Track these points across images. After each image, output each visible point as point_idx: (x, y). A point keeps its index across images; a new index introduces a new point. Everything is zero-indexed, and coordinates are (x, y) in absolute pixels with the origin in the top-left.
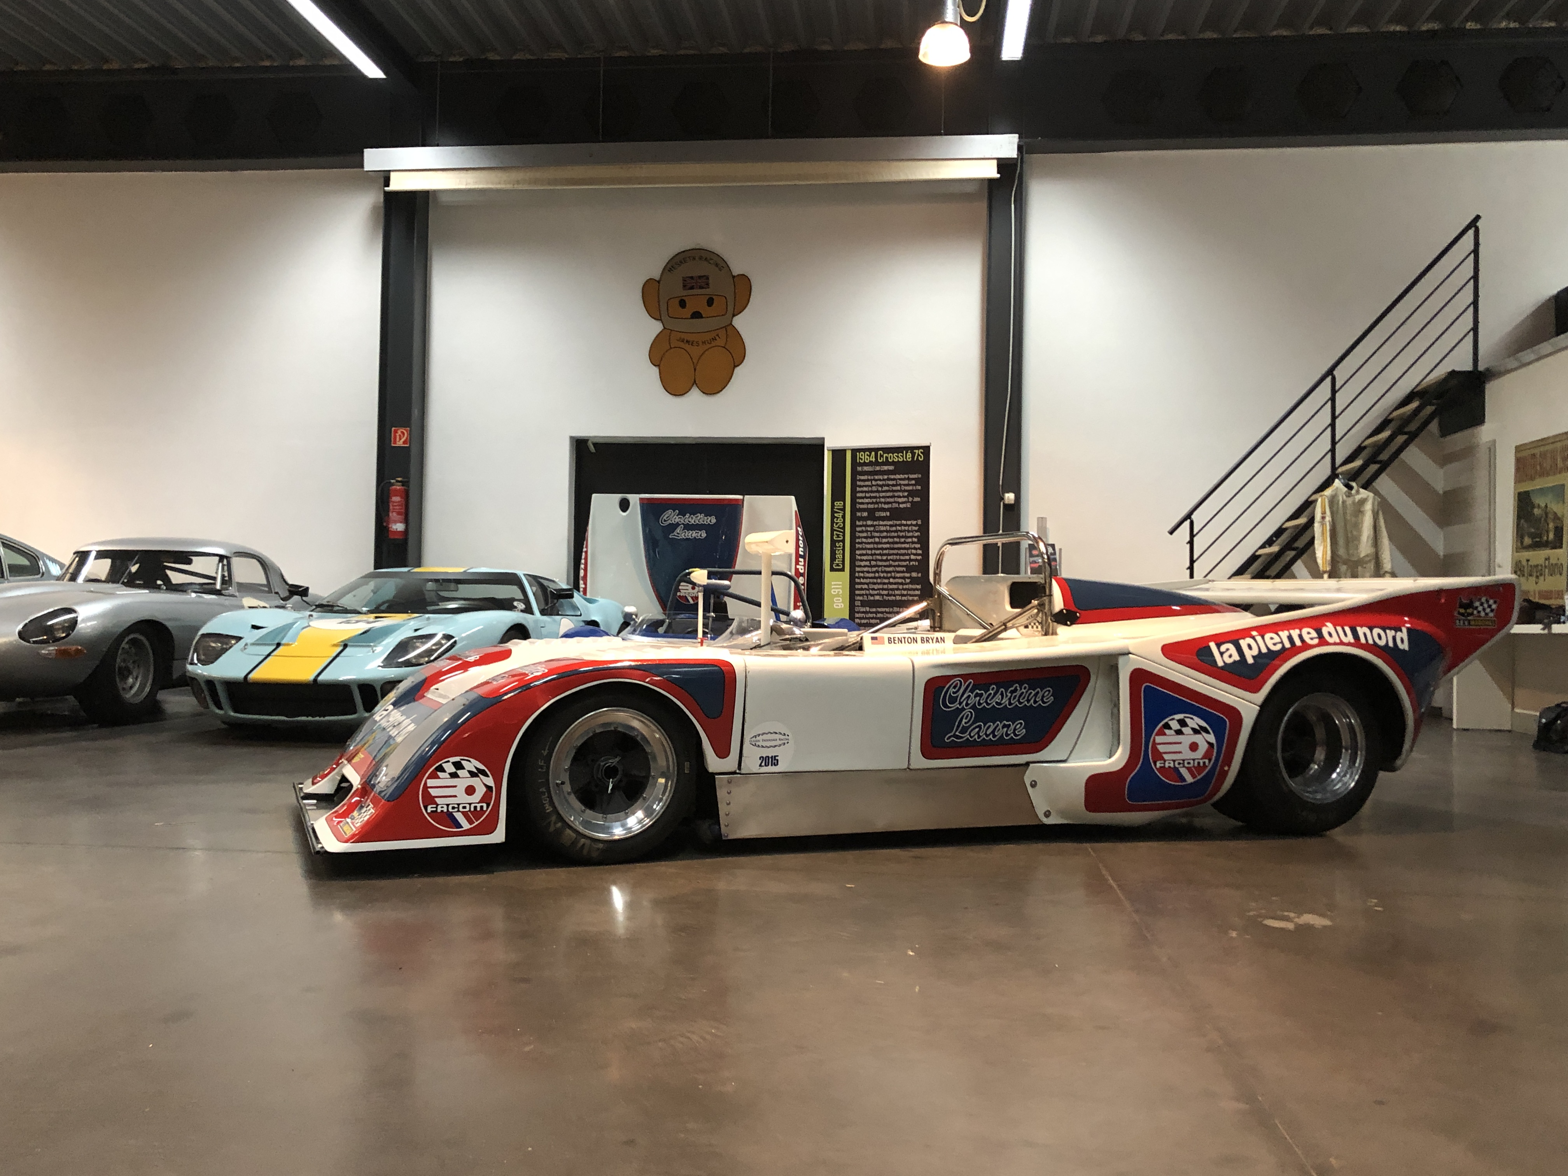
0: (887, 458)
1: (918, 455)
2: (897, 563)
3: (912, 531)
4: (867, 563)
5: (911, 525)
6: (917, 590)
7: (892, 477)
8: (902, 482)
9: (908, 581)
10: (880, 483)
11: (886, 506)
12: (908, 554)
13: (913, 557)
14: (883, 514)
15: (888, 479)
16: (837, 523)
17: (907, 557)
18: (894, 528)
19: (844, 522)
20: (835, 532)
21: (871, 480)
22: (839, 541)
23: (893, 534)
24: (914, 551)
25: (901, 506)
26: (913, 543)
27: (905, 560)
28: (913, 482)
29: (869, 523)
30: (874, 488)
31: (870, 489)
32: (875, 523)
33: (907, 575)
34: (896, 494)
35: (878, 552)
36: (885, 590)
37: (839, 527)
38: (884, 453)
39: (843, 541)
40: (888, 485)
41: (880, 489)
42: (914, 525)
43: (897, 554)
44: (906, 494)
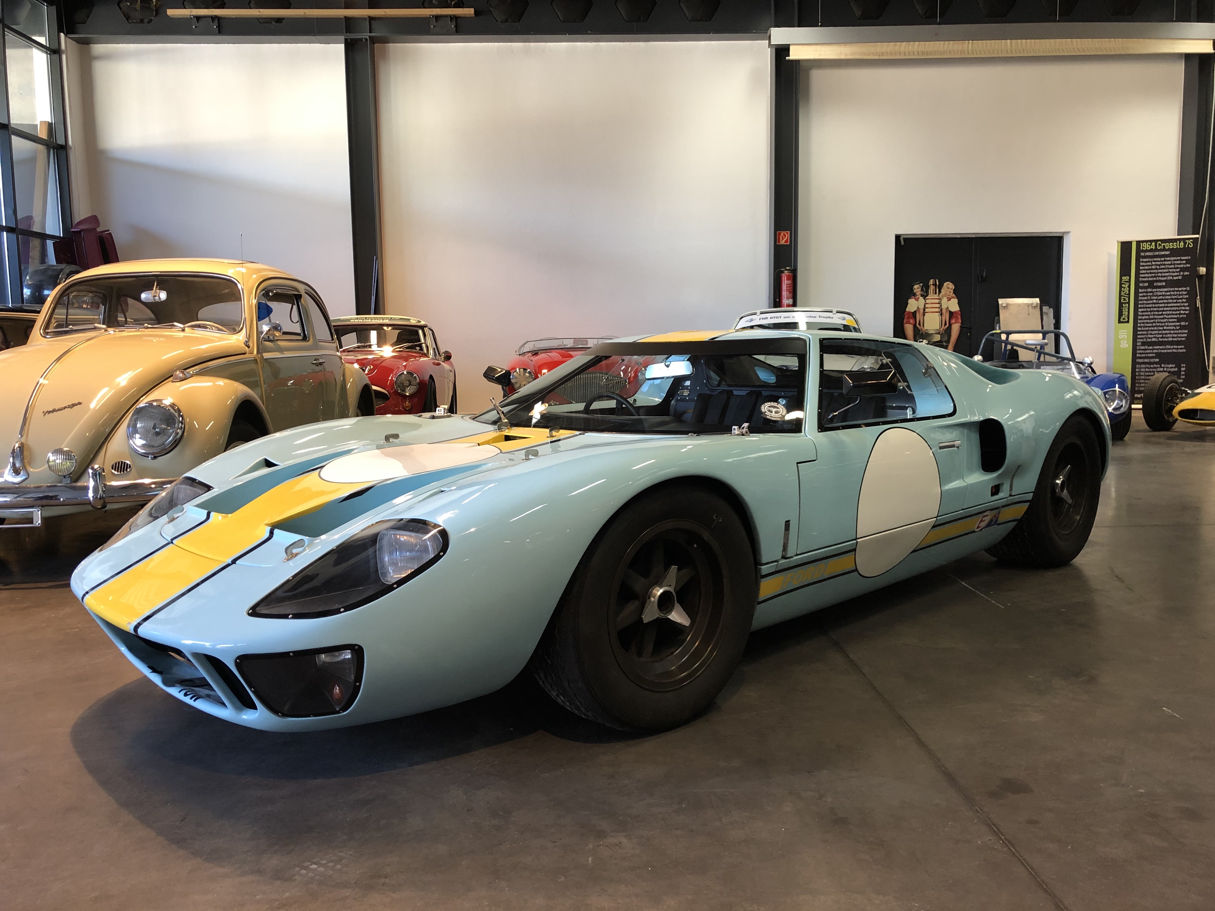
0: (1164, 246)
1: (1189, 244)
2: (1170, 316)
3: (1182, 295)
4: (1147, 317)
5: (1182, 291)
6: (1185, 333)
7: (1168, 259)
8: (1176, 262)
9: (1178, 328)
10: (1159, 263)
11: (1163, 279)
12: (1179, 310)
13: (1182, 312)
14: (1159, 284)
15: (1165, 261)
16: (1124, 291)
17: (1178, 312)
18: (1168, 293)
19: (1129, 291)
20: (1122, 297)
21: (1151, 262)
22: (1125, 303)
23: (1167, 297)
24: (1184, 308)
25: (1175, 278)
26: (1183, 302)
27: (1176, 314)
28: (1184, 262)
29: (1149, 290)
30: (1154, 267)
31: (1150, 267)
32: (1153, 290)
33: (1178, 324)
34: (1171, 270)
35: (1155, 309)
36: (1160, 334)
37: (1125, 294)
38: (1162, 243)
39: (1129, 303)
40: (1164, 265)
41: (1158, 267)
42: (1184, 291)
43: (1170, 310)
44: (1178, 270)
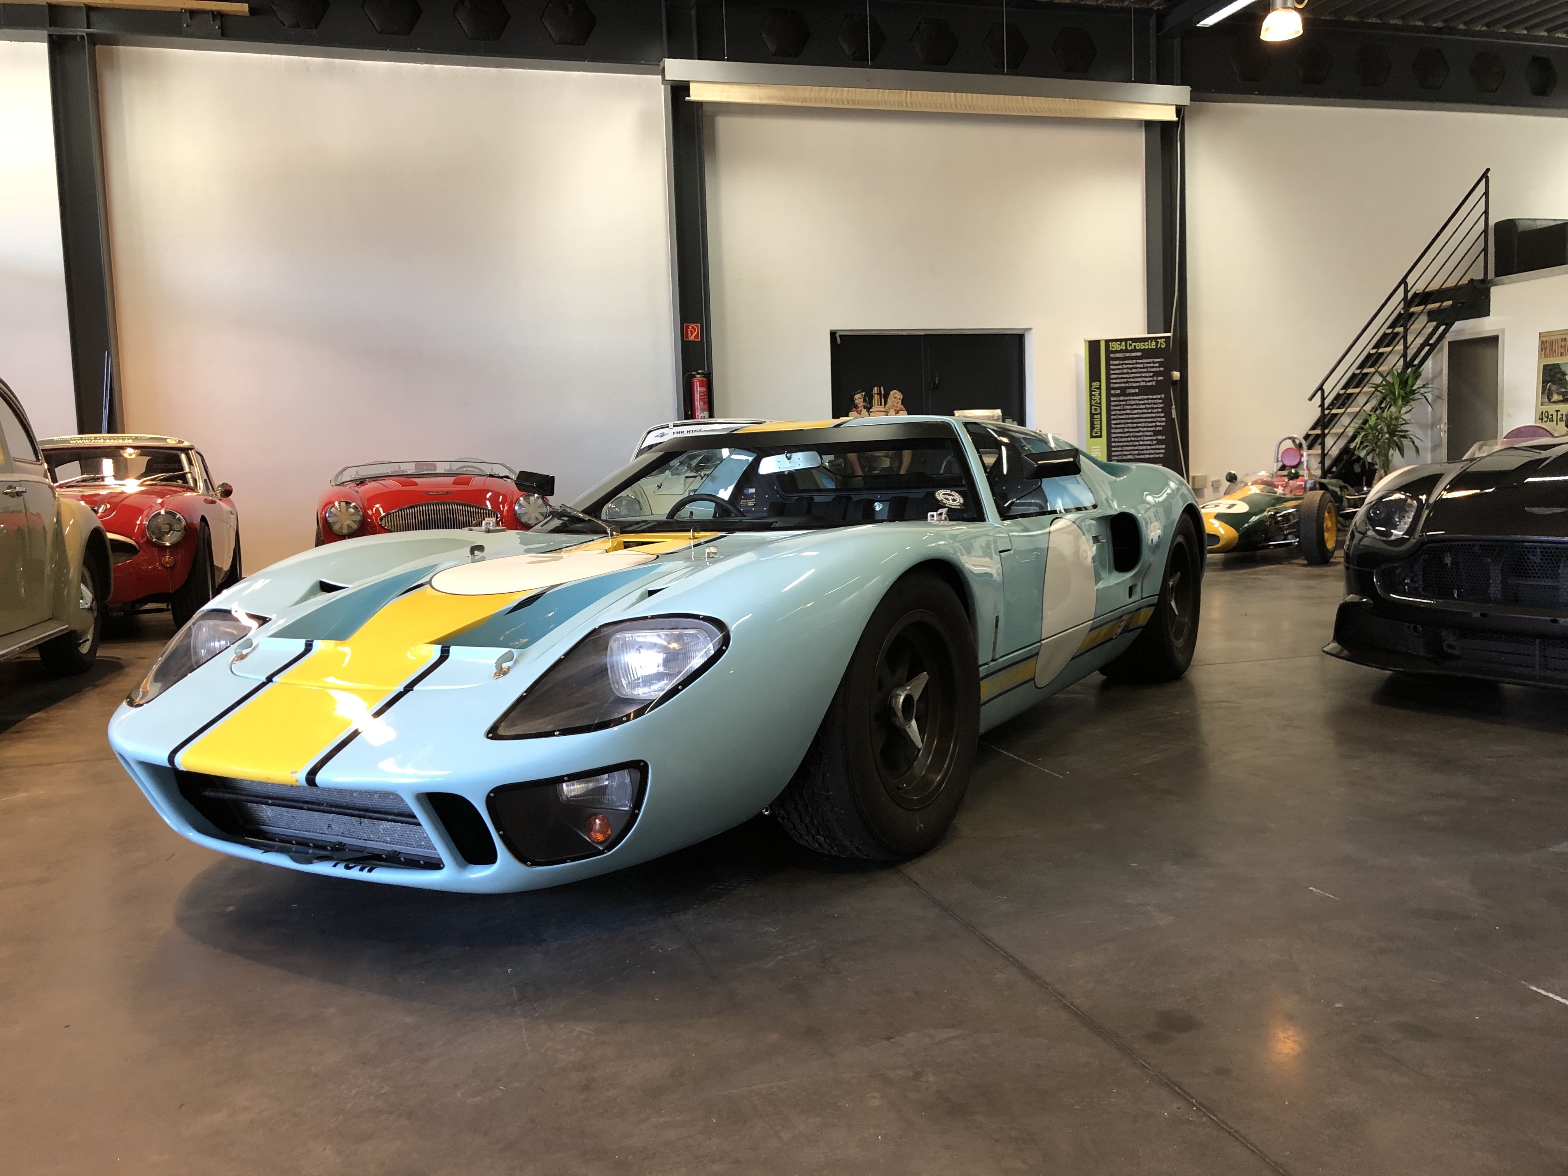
0: (1135, 346)
1: (1161, 343)
2: (1145, 429)
3: (1157, 404)
4: (1121, 430)
5: (1156, 399)
6: (1162, 449)
7: (1140, 361)
8: (1148, 365)
9: (1155, 442)
10: (1131, 366)
11: (1135, 385)
12: (1154, 422)
13: (1158, 424)
14: (1133, 391)
15: (1137, 363)
16: (1095, 400)
17: (1154, 424)
18: (1142, 402)
19: (1100, 399)
20: (1093, 407)
21: (1122, 364)
22: (1097, 414)
23: (1142, 407)
24: (1159, 419)
25: (1149, 384)
26: (1158, 412)
27: (1152, 427)
28: (1157, 365)
29: (1122, 398)
30: (1125, 371)
31: (1121, 371)
32: (1126, 398)
33: (1154, 438)
34: (1143, 375)
35: (1129, 421)
36: (1136, 450)
37: (1096, 403)
38: (1133, 343)
39: (1100, 414)
40: (1136, 368)
41: (1130, 371)
42: (1160, 399)
43: (1145, 422)
44: (1151, 374)
